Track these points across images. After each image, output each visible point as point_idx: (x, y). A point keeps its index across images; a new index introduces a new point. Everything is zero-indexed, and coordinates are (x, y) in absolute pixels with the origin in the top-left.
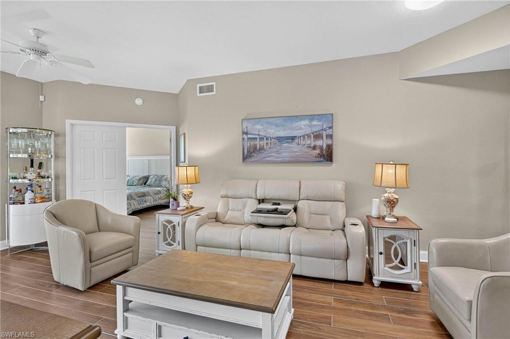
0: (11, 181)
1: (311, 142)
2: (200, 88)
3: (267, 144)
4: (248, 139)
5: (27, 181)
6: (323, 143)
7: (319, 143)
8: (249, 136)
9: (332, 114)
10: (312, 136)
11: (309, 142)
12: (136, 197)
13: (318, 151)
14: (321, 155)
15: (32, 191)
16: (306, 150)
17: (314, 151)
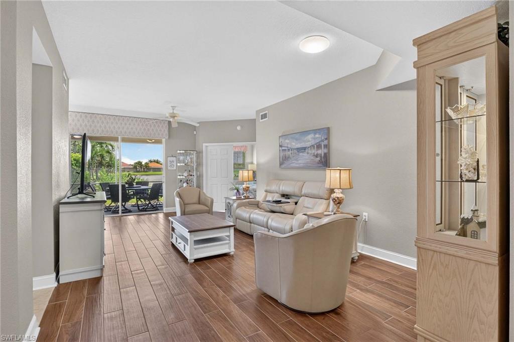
0: (179, 177)
1: (314, 151)
2: (262, 115)
3: (292, 153)
4: (283, 150)
5: (184, 177)
6: (321, 152)
7: (320, 152)
8: (283, 148)
9: (329, 128)
10: (316, 146)
11: (313, 152)
12: (253, 192)
13: (318, 159)
14: (320, 162)
15: (187, 183)
16: (312, 158)
17: (317, 159)
